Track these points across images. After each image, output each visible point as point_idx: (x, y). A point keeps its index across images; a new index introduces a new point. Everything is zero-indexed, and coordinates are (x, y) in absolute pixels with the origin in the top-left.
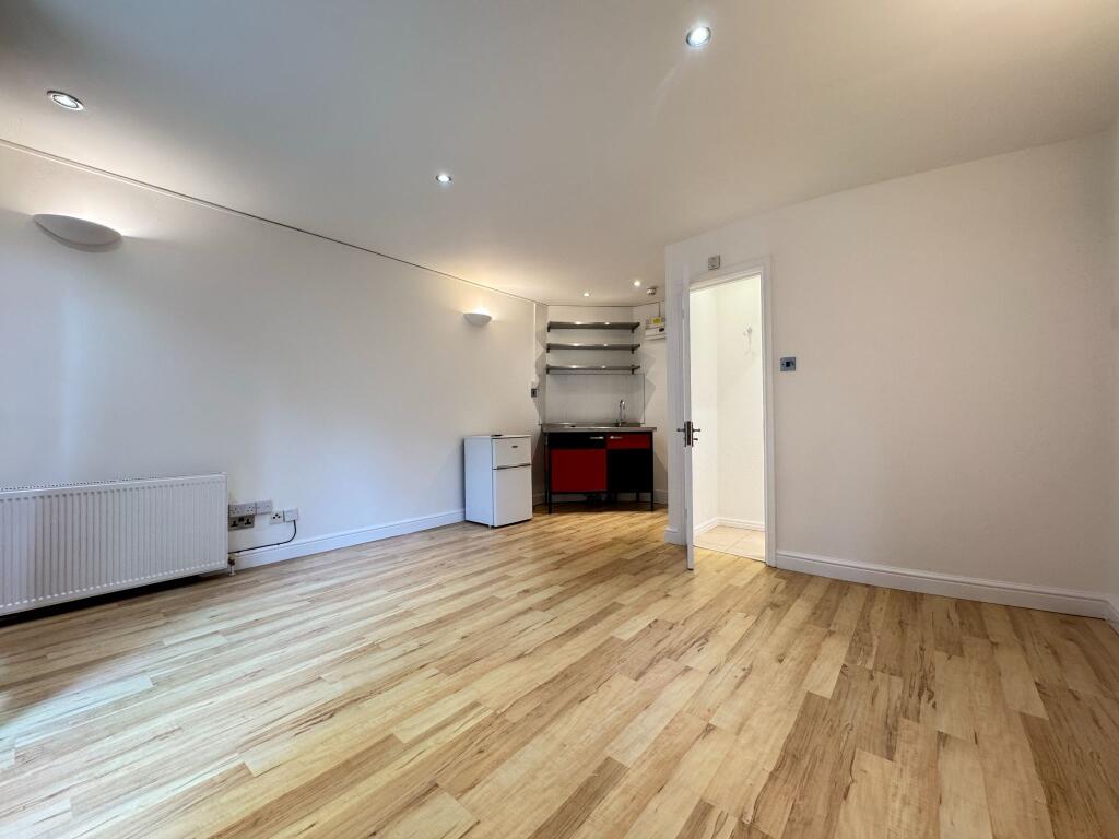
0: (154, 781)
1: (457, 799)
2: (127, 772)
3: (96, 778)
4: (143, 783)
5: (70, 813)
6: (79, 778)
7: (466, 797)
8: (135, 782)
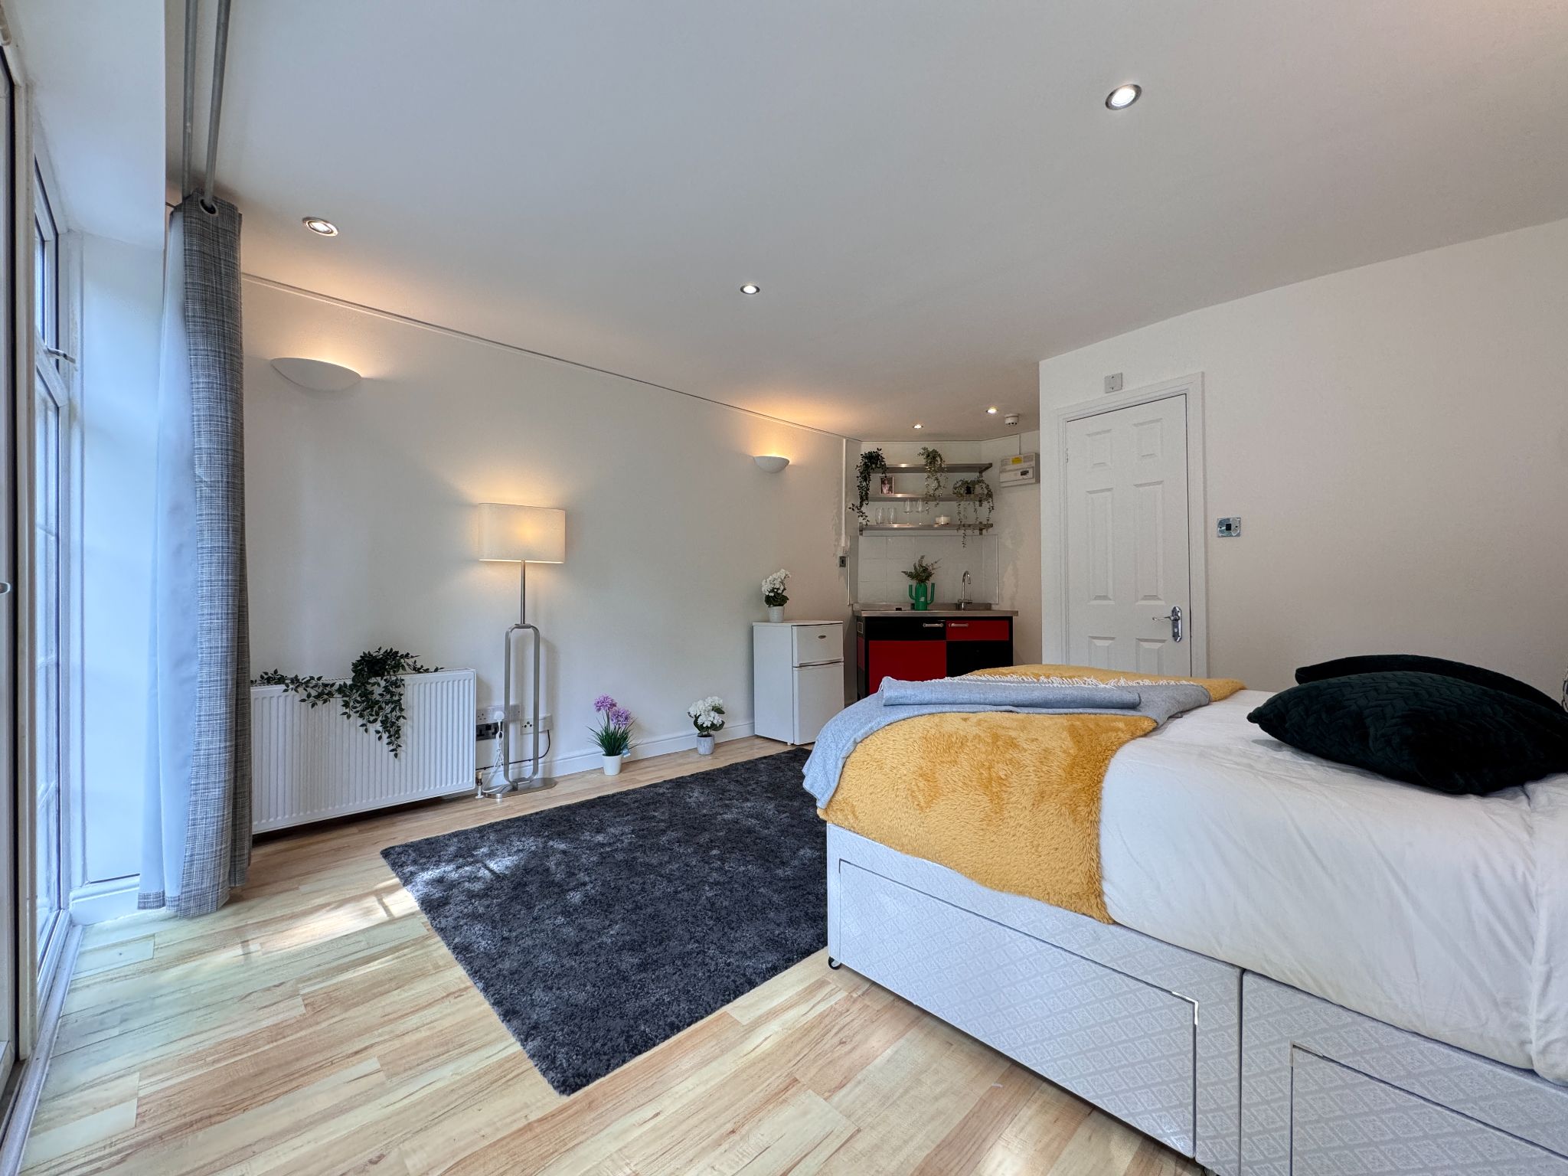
0: (462, 1045)
1: (825, 1099)
2: (428, 1033)
3: (398, 1036)
4: (450, 1046)
5: (381, 1073)
6: (380, 1035)
7: (836, 1098)
8: (442, 1045)
